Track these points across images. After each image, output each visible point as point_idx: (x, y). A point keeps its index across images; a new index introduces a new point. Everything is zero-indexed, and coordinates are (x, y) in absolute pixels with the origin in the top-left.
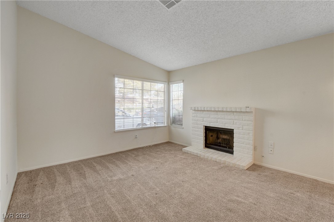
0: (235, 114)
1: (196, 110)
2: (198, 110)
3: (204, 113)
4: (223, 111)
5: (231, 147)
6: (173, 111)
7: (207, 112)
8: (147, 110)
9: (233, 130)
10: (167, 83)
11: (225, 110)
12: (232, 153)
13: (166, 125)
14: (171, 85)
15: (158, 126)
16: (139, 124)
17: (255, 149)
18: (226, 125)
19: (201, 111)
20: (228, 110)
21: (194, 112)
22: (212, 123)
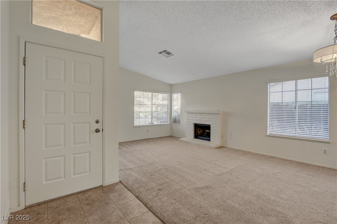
0: (211, 115)
1: (189, 113)
2: (190, 113)
3: (194, 114)
4: (204, 113)
5: (209, 137)
6: (174, 113)
7: (195, 114)
8: (155, 114)
9: (210, 125)
10: (169, 93)
11: (205, 112)
12: (209, 140)
13: (169, 123)
14: (173, 95)
15: (163, 124)
16: (150, 123)
17: (222, 137)
18: (206, 122)
19: (191, 113)
20: (207, 113)
21: (187, 114)
22: (198, 121)
